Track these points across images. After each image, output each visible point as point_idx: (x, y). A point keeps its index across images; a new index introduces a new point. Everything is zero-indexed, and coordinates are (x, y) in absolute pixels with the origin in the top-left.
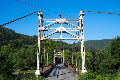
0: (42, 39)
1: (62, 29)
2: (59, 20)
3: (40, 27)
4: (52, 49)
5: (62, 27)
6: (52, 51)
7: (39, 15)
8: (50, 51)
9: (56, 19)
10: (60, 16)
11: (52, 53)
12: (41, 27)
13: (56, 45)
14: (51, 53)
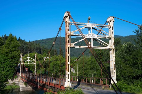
0: (72, 46)
1: (93, 36)
2: (89, 25)
3: (68, 31)
4: (11, 51)
5: (93, 34)
6: (11, 54)
7: (68, 16)
8: (7, 53)
9: (86, 24)
10: (89, 19)
11: (11, 58)
12: (70, 32)
13: (18, 45)
14: (9, 57)
